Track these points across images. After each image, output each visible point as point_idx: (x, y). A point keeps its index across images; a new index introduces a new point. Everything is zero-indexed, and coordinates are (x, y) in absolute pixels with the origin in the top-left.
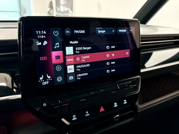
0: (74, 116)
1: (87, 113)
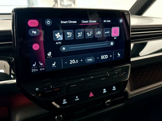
0: (64, 100)
1: (77, 98)
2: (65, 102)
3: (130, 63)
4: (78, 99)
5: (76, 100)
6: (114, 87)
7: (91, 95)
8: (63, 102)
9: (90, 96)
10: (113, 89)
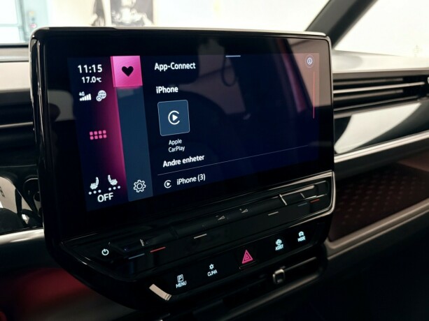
1: (211, 268)
2: (181, 283)
3: (333, 170)
4: (215, 272)
5: (210, 274)
6: (301, 233)
7: (247, 258)
8: (178, 283)
9: (243, 262)
10: (300, 240)
